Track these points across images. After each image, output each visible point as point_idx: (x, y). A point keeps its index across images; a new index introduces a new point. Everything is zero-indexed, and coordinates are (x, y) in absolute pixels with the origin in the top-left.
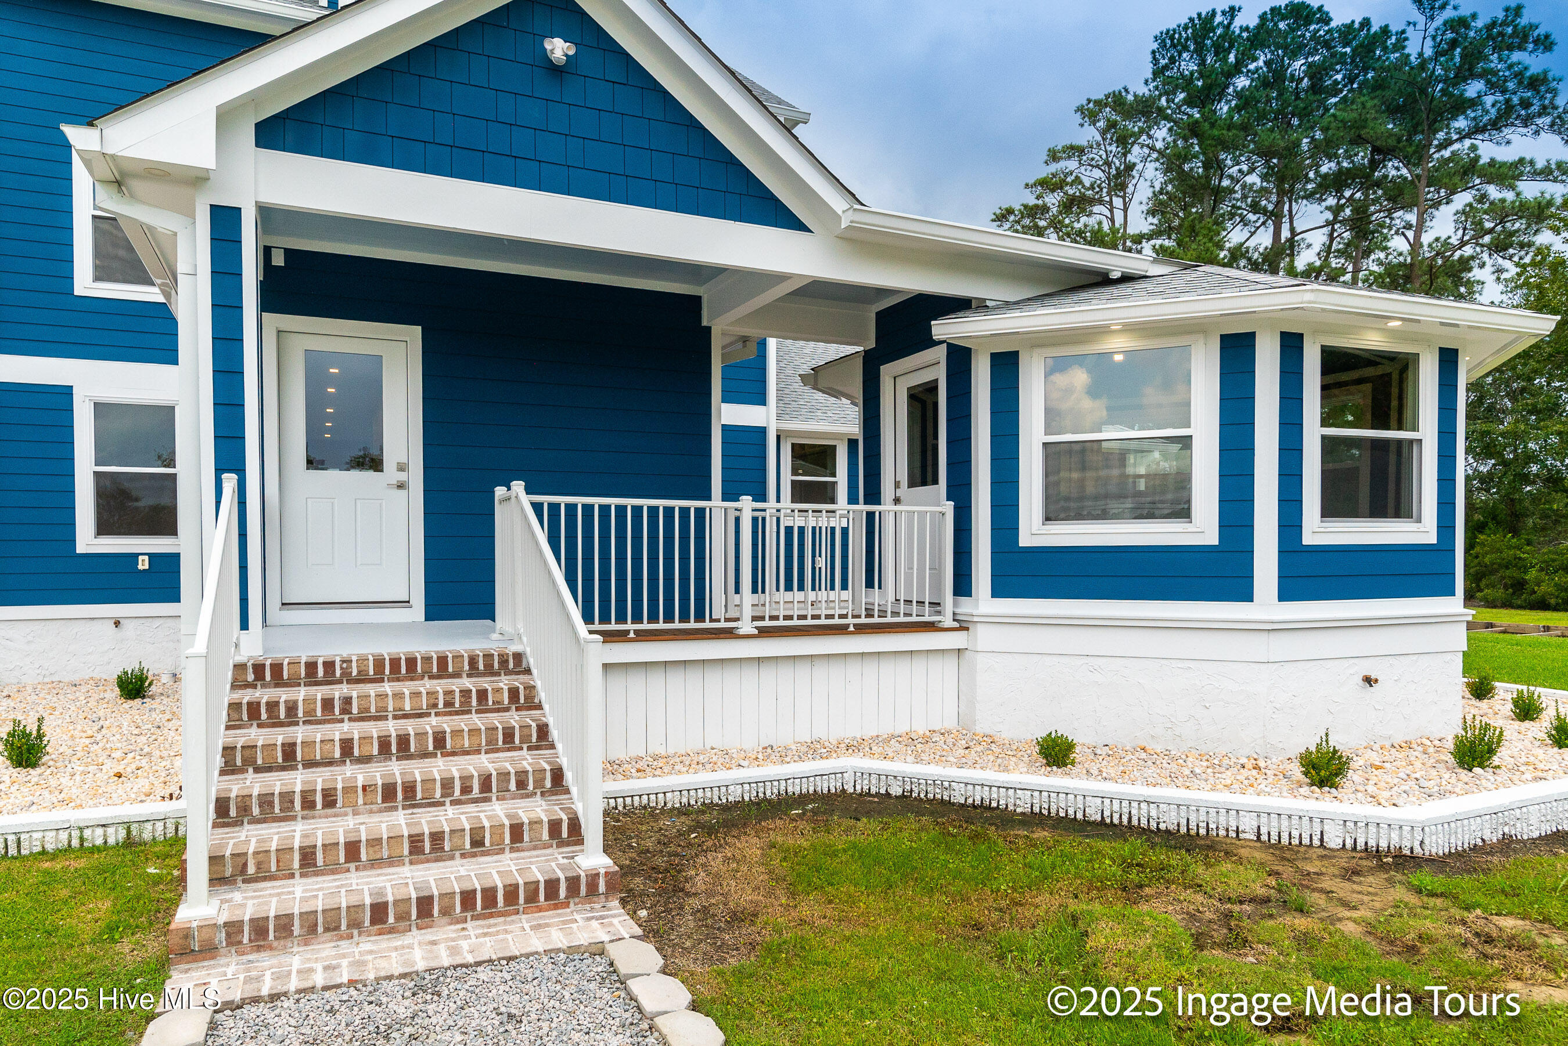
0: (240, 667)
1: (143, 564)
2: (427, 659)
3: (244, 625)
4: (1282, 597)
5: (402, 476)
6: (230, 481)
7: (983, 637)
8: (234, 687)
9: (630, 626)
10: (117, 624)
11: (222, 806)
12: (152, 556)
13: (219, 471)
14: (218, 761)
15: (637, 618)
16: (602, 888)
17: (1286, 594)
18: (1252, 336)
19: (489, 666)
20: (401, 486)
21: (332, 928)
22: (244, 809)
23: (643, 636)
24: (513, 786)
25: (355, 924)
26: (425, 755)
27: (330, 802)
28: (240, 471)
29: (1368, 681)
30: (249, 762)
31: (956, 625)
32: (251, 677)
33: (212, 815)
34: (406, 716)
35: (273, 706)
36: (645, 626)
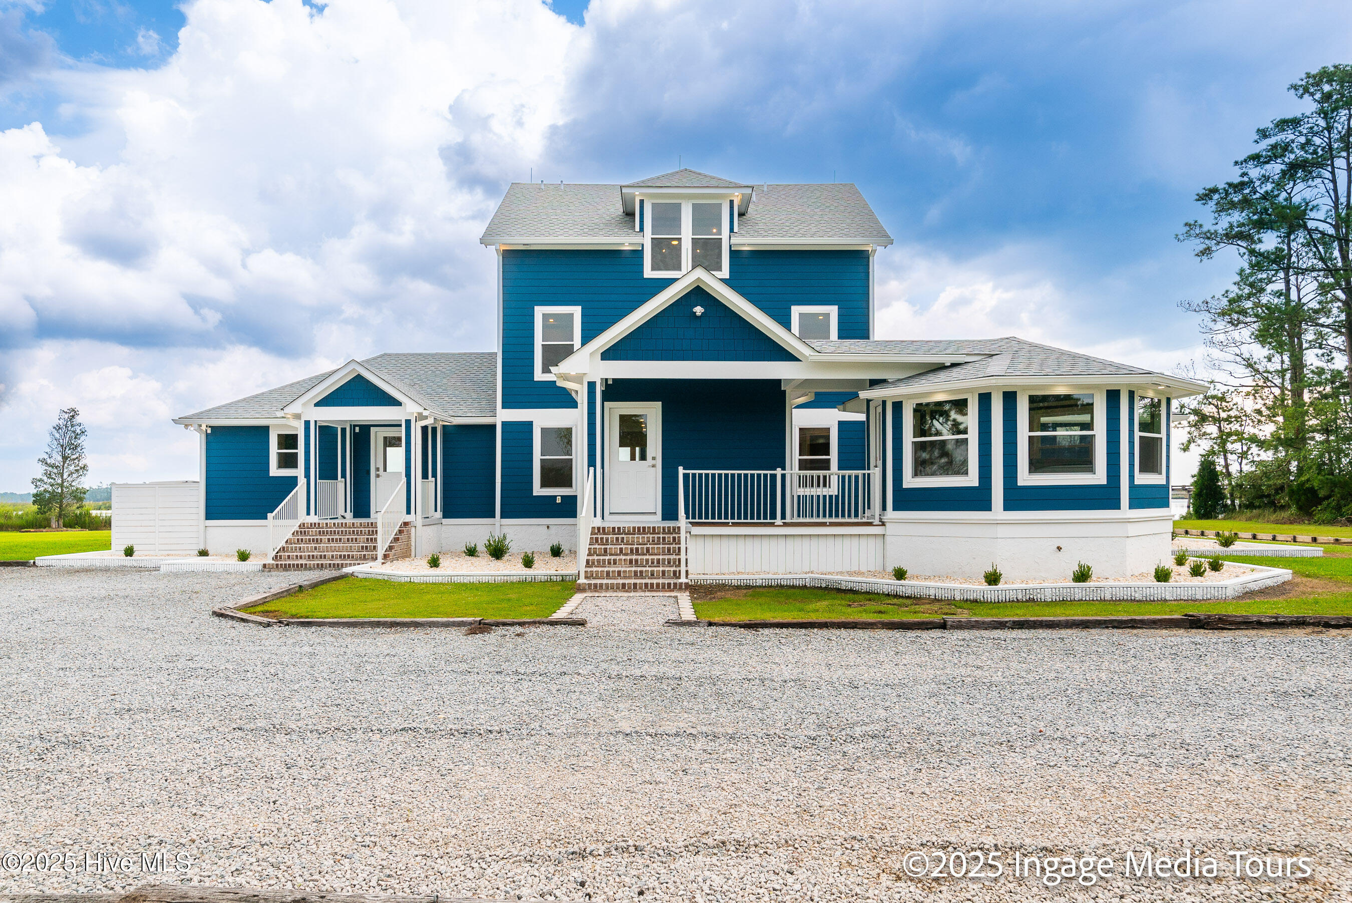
0: (593, 528)
1: (559, 500)
2: (649, 528)
3: (595, 516)
4: (1005, 509)
5: (654, 462)
6: (592, 469)
7: (890, 529)
8: (591, 534)
9: (729, 521)
10: (548, 527)
11: (588, 561)
12: (562, 497)
13: (589, 466)
14: (587, 552)
15: (732, 518)
16: (683, 587)
17: (1007, 508)
18: (990, 393)
19: (669, 530)
20: (654, 466)
21: (612, 588)
22: (593, 563)
23: (734, 524)
24: (666, 563)
25: (618, 588)
26: (644, 554)
27: (615, 563)
28: (595, 467)
29: (1059, 548)
30: (595, 552)
31: (880, 523)
32: (596, 531)
33: (585, 564)
34: (640, 544)
35: (602, 539)
36: (736, 521)
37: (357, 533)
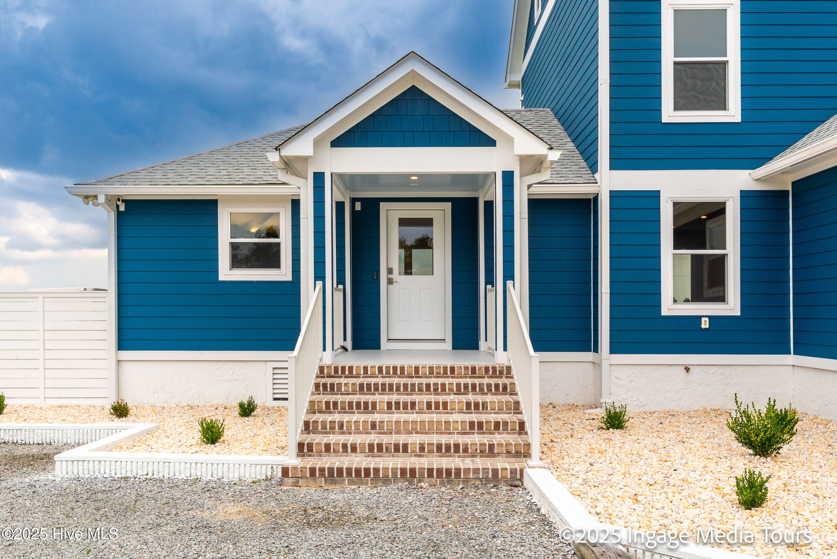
37: (436, 390)
